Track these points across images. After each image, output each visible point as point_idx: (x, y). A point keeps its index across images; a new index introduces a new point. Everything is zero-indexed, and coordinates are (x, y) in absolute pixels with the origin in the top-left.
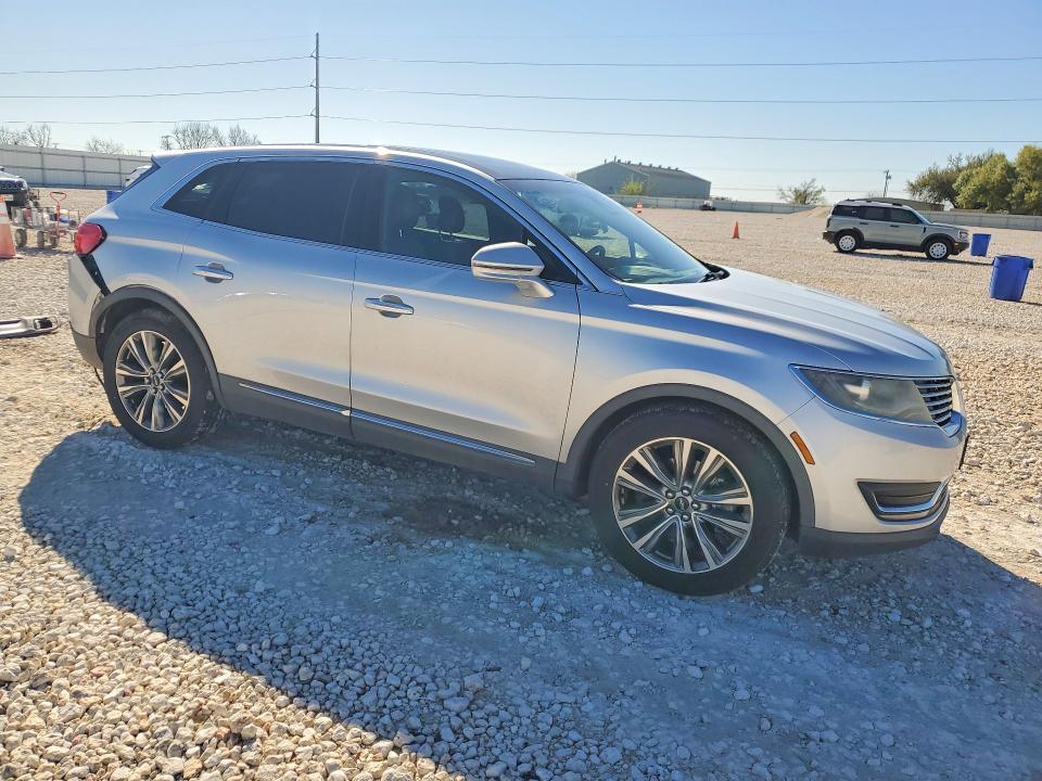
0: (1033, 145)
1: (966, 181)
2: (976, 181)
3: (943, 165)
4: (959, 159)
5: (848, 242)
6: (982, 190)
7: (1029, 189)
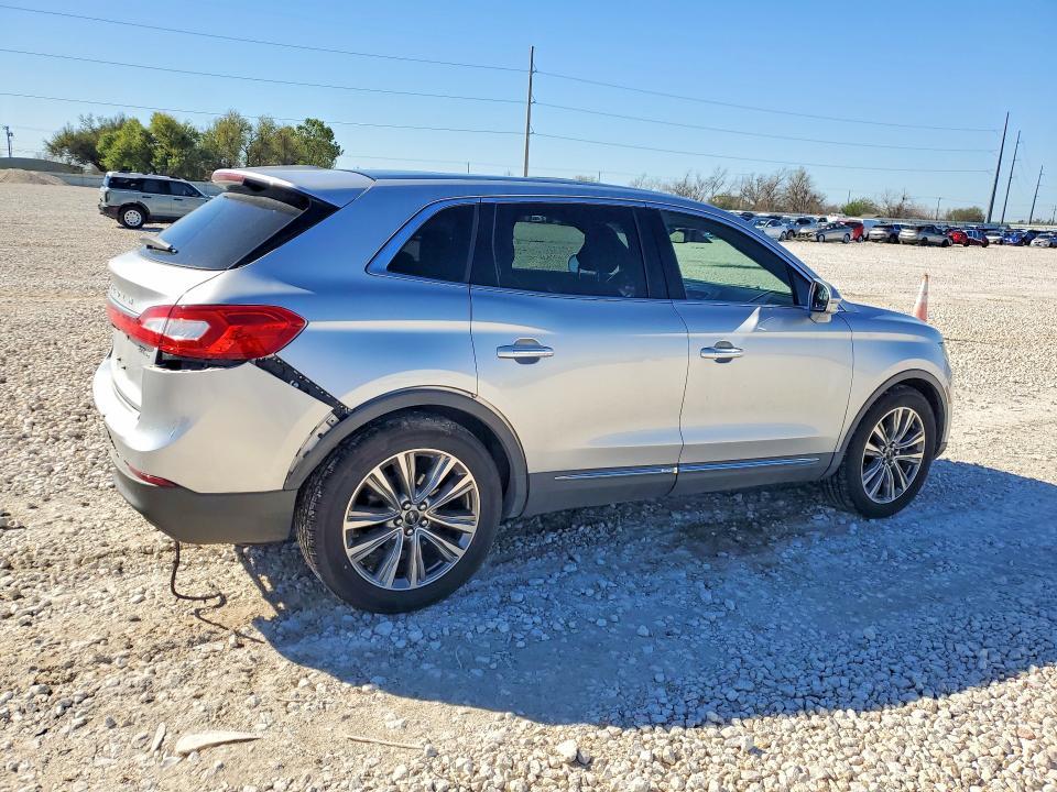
0: (162, 113)
1: (109, 143)
2: (119, 144)
3: (77, 127)
4: (91, 120)
5: (133, 217)
6: (126, 154)
7: (169, 155)
